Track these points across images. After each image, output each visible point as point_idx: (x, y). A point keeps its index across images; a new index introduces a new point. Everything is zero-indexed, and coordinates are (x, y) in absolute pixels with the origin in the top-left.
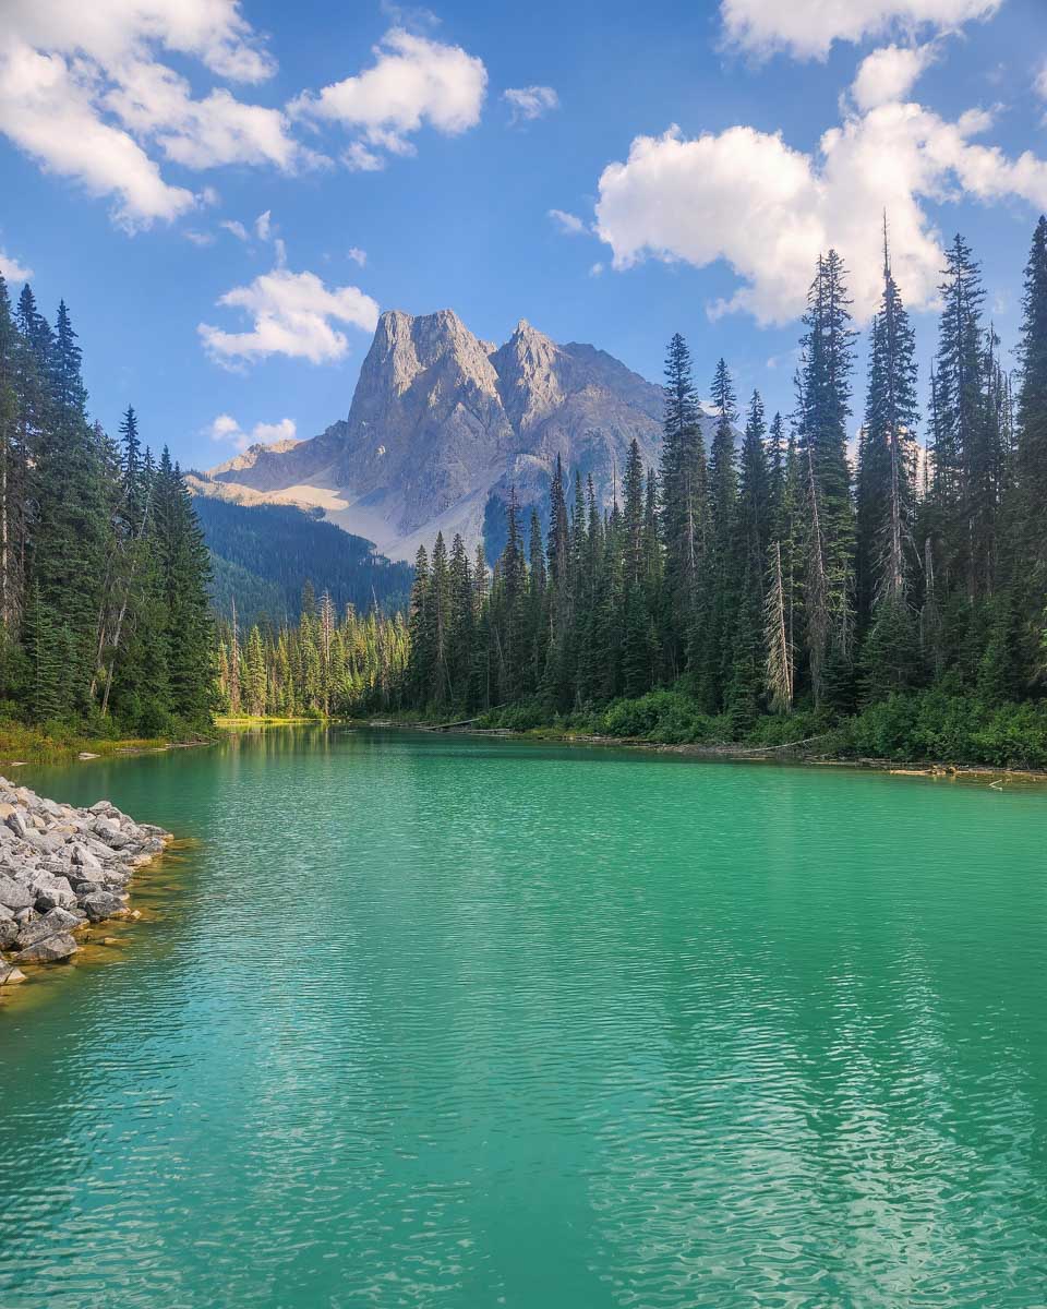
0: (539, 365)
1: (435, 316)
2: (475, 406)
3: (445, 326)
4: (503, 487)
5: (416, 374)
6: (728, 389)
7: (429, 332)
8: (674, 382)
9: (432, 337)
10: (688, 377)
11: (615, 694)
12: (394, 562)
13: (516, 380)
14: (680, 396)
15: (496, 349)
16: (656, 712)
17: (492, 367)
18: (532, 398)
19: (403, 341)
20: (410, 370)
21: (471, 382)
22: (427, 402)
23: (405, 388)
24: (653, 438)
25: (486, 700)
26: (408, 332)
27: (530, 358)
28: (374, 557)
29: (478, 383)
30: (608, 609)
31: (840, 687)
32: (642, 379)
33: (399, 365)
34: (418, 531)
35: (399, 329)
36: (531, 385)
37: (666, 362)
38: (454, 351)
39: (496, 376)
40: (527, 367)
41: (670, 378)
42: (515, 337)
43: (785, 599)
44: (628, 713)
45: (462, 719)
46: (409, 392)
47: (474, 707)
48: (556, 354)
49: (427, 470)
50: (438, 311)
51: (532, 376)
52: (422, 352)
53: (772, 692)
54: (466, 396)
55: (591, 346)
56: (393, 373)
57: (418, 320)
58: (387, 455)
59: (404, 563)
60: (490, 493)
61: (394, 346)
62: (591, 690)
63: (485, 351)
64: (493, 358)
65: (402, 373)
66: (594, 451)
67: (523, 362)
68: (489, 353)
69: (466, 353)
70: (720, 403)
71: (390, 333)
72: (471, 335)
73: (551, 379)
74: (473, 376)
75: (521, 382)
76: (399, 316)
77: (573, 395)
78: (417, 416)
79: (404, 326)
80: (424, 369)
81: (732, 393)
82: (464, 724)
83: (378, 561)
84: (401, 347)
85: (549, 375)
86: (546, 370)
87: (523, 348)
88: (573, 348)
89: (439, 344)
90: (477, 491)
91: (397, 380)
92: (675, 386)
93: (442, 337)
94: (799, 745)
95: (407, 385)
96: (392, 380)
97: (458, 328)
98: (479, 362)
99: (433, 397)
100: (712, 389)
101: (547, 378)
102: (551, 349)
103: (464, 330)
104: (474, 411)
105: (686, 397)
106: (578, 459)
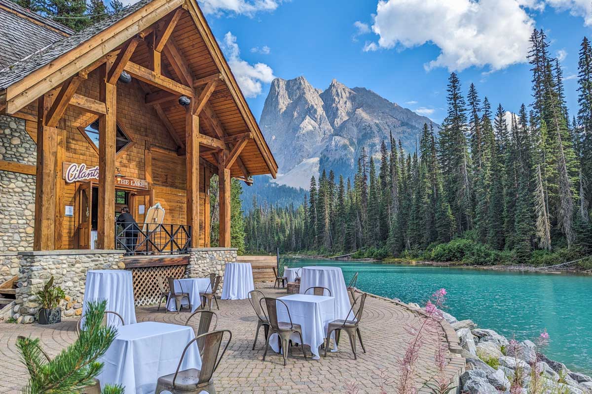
0: (342, 98)
1: (296, 79)
2: (314, 117)
3: (300, 83)
4: (327, 151)
5: (288, 104)
6: (475, 97)
7: (294, 87)
8: (452, 95)
9: (295, 88)
10: (458, 92)
11: (431, 241)
12: (280, 185)
13: (332, 104)
14: (455, 101)
15: (323, 92)
16: (462, 249)
17: (321, 99)
18: (339, 112)
19: (282, 90)
20: (285, 103)
21: (312, 106)
22: (293, 116)
23: (283, 110)
24: (394, 127)
25: (354, 245)
26: (284, 86)
27: (338, 95)
28: (272, 183)
29: (315, 107)
30: (424, 200)
31: (585, 235)
32: (388, 101)
33: (281, 101)
34: (290, 171)
35: (281, 86)
36: (338, 106)
37: (448, 85)
38: (304, 93)
39: (323, 103)
40: (337, 99)
41: (450, 93)
42: (331, 86)
43: (545, 192)
44: (444, 250)
45: (343, 254)
46: (285, 112)
47: (348, 248)
48: (350, 93)
49: (294, 145)
50: (297, 77)
51: (339, 102)
52: (290, 95)
53: (539, 239)
54: (310, 113)
55: (364, 89)
56: (278, 105)
57: (289, 81)
58: (276, 139)
59: (285, 185)
60: (321, 154)
61: (278, 93)
62: (417, 239)
63: (318, 93)
64: (321, 96)
65: (282, 104)
66: (368, 133)
67: (335, 97)
68: (319, 94)
69: (310, 94)
70: (472, 103)
71: (276, 87)
72: (312, 86)
73: (347, 103)
74: (313, 103)
75: (334, 105)
76: (280, 80)
77: (357, 110)
78: (289, 122)
79: (282, 84)
80: (292, 102)
81: (478, 98)
82: (345, 256)
83: (273, 185)
84: (281, 93)
85: (346, 102)
86: (345, 99)
87: (334, 90)
88: (356, 89)
89: (298, 91)
90: (316, 153)
91: (280, 107)
92: (452, 96)
93: (299, 88)
94: (564, 265)
95: (284, 109)
96: (278, 107)
97: (306, 84)
98: (315, 98)
99: (296, 114)
100: (468, 97)
101: (346, 103)
102: (347, 90)
103: (308, 85)
104: (314, 119)
105: (457, 102)
106: (361, 137)
